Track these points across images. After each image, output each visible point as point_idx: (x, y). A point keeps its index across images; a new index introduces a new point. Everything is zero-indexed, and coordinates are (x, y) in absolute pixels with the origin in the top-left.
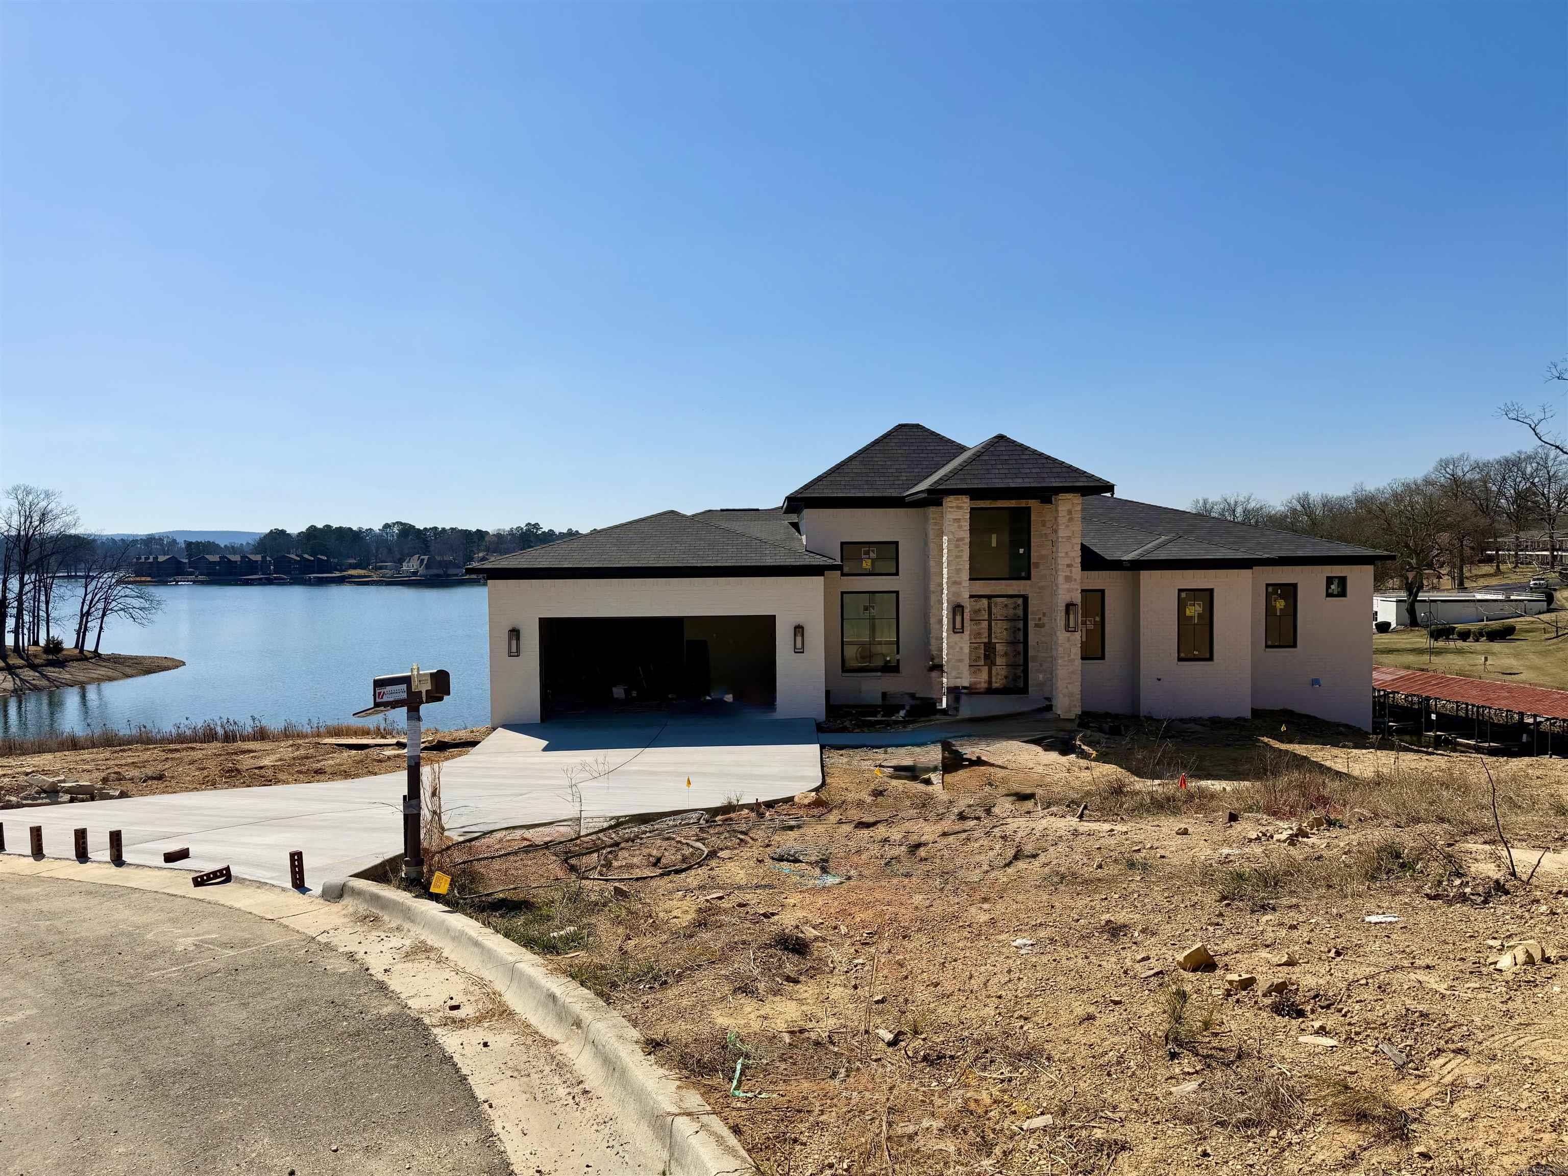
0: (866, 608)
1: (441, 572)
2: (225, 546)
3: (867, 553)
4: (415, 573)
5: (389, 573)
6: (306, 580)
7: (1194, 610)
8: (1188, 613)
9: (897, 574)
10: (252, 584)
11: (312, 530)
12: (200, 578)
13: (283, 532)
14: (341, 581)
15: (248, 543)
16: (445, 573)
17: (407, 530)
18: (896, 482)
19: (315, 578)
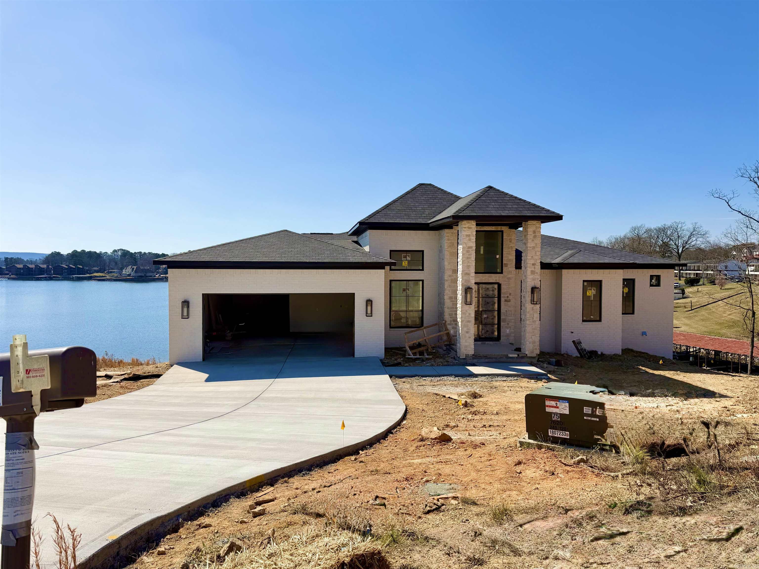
0: (404, 290)
1: (143, 275)
2: (27, 260)
3: (405, 257)
4: (129, 275)
5: (116, 275)
6: (71, 278)
7: (591, 293)
8: (588, 294)
9: (423, 270)
10: (41, 280)
11: (75, 252)
12: (12, 276)
13: (58, 254)
14: (90, 278)
15: (40, 259)
16: (145, 275)
17: (125, 253)
18: (423, 215)
19: (75, 277)
